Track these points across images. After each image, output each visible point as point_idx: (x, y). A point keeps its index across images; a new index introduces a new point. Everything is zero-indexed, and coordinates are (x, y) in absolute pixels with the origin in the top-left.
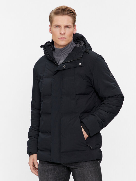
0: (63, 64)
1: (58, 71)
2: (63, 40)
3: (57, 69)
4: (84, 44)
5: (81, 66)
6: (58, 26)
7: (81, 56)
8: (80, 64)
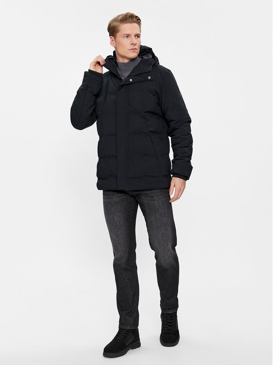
0: (129, 77)
1: (123, 85)
2: (134, 52)
3: (122, 83)
4: (152, 58)
5: (151, 80)
6: (128, 36)
7: (151, 69)
8: (149, 78)
